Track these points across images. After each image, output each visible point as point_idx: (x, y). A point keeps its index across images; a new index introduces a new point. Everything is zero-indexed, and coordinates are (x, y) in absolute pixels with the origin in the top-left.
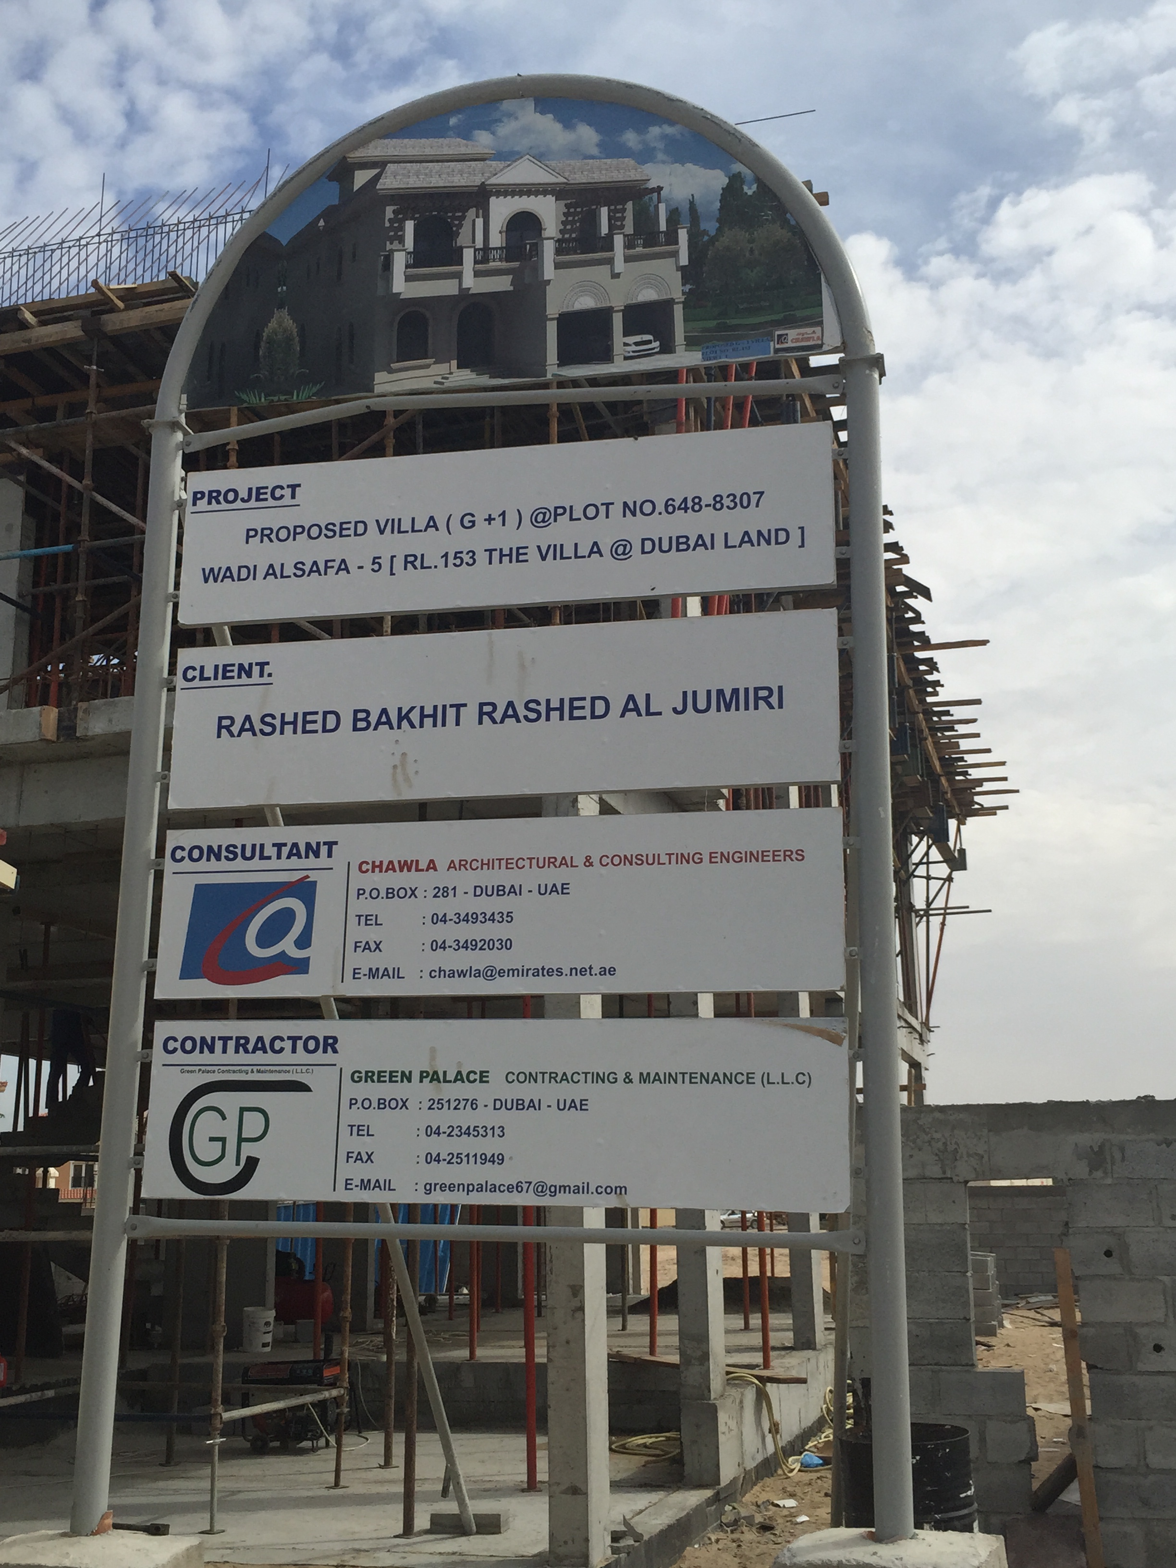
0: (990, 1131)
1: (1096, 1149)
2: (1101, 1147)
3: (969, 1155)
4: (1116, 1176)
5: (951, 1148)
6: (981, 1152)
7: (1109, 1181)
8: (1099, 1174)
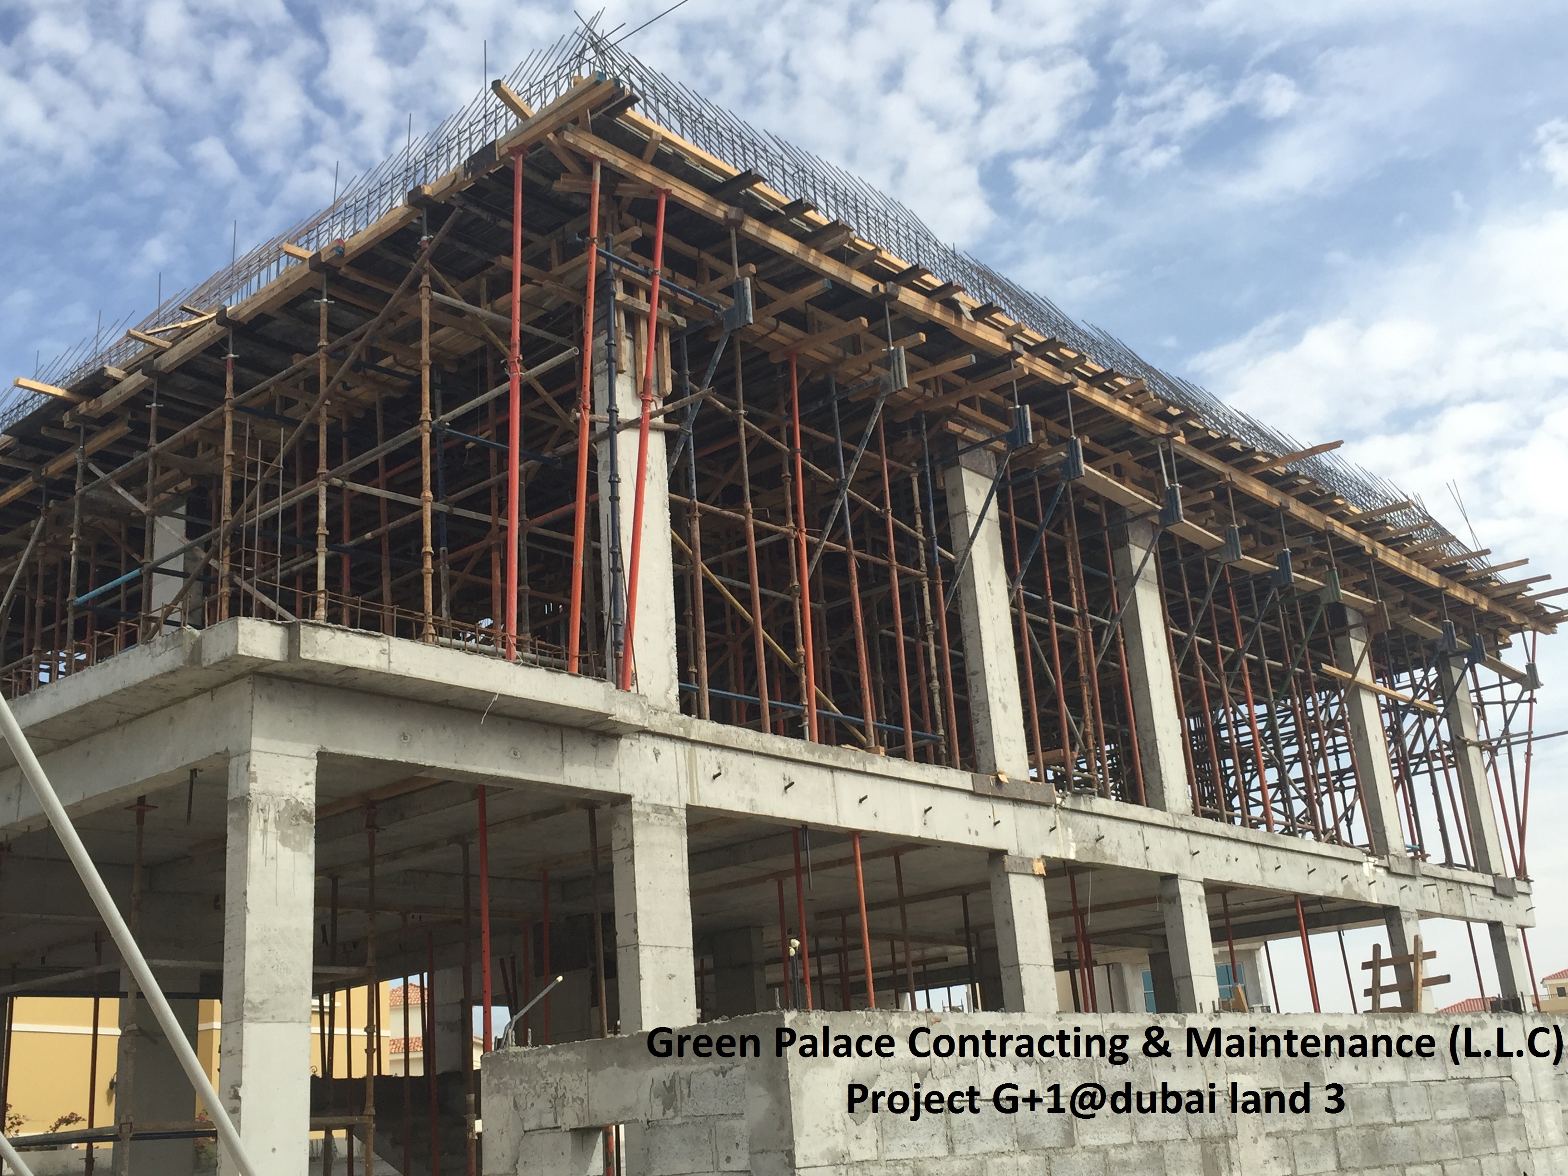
0: (589, 1070)
1: (668, 1084)
2: (672, 1081)
3: (574, 1100)
4: (684, 1114)
5: (560, 1093)
6: (582, 1096)
7: (678, 1121)
8: (670, 1113)
